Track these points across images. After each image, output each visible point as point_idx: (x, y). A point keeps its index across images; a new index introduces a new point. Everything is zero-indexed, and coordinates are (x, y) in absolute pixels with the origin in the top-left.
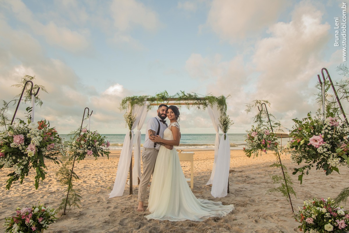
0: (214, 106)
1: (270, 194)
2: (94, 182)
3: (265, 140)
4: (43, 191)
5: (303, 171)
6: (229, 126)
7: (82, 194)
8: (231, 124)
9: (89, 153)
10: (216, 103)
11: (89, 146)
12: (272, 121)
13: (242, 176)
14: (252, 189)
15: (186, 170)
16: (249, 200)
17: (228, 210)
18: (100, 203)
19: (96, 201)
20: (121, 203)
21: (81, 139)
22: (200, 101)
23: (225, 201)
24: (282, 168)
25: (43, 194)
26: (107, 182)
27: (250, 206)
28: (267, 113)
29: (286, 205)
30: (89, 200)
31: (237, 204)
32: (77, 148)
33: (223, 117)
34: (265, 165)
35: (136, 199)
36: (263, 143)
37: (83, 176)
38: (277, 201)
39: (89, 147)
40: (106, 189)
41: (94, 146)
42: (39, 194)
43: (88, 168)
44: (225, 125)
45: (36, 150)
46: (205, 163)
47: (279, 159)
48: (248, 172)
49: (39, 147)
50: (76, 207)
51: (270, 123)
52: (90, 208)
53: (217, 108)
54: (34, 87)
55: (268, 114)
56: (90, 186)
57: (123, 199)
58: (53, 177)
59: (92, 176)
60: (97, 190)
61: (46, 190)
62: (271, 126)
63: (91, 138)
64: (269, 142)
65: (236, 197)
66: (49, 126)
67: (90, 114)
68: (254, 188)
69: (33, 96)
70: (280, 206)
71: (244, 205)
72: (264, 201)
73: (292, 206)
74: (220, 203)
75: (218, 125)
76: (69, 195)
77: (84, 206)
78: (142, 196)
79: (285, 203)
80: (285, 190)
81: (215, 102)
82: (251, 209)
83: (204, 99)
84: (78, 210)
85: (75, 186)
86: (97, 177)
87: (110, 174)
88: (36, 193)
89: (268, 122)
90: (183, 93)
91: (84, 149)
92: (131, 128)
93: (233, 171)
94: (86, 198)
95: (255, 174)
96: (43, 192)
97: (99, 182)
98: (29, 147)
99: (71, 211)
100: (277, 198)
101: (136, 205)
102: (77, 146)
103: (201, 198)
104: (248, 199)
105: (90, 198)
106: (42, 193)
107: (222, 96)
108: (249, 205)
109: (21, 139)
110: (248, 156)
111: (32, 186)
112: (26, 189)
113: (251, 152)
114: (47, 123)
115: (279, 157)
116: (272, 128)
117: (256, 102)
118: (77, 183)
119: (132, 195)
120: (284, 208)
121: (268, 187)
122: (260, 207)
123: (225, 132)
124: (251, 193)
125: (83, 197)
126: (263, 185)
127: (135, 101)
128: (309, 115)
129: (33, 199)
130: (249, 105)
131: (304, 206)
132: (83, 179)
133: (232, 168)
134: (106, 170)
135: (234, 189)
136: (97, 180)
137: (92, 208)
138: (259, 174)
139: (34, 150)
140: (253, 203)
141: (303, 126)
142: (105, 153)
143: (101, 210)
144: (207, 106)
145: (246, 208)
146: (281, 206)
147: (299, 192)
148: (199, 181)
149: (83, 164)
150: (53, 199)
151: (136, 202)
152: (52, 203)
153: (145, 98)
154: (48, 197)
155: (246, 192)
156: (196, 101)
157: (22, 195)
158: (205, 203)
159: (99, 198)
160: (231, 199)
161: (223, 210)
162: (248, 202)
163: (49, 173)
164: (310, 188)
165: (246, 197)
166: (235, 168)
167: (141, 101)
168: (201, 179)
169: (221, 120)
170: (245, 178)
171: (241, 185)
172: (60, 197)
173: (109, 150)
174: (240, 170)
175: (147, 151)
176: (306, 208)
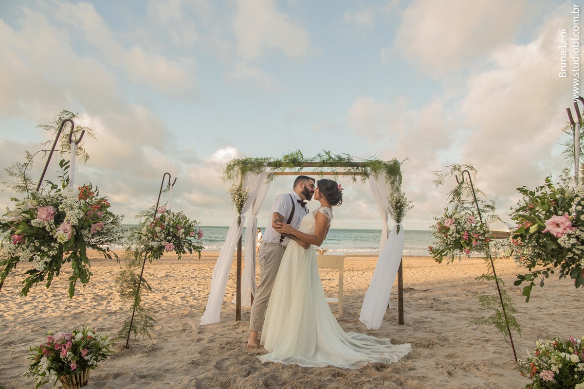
0: (380, 176)
1: (475, 329)
2: (179, 300)
3: (469, 233)
4: (98, 309)
5: (533, 280)
6: (405, 210)
7: (159, 318)
8: (408, 207)
9: (167, 247)
10: (384, 171)
11: (168, 235)
12: (481, 202)
13: (426, 299)
14: (443, 319)
15: (331, 285)
16: (438, 338)
17: (401, 352)
18: (187, 332)
19: (181, 328)
20: (221, 334)
21: (157, 223)
22: (357, 169)
23: (396, 338)
24: (497, 282)
25: (97, 315)
26: (200, 300)
27: (440, 347)
28: (471, 186)
29: (504, 349)
30: (169, 327)
31: (417, 344)
32: (149, 239)
33: (395, 195)
34: (467, 281)
35: (245, 328)
36: (465, 237)
37: (162, 290)
38: (487, 341)
39: (168, 238)
40: (199, 311)
41: (177, 236)
42: (91, 314)
43: (172, 276)
44: (398, 209)
45: (73, 233)
46: (364, 276)
47: (492, 268)
48: (437, 293)
49: (77, 228)
50: (146, 337)
51: (477, 204)
52: (169, 340)
53: (385, 179)
54: (75, 129)
55: (473, 189)
56: (173, 306)
57: (224, 327)
58: (115, 289)
59: (177, 290)
60: (184, 312)
61: (102, 308)
62: (478, 210)
63: (172, 222)
64: (475, 236)
65: (415, 331)
66: (97, 195)
67: (172, 183)
68: (446, 318)
69: (73, 145)
70: (492, 349)
71: (429, 345)
72: (465, 341)
73: (514, 350)
74: (387, 340)
75: (387, 209)
76: (136, 316)
77: (160, 337)
78: (255, 323)
79: (502, 346)
80: (501, 321)
81: (383, 169)
82: (441, 353)
83: (364, 165)
84: (149, 343)
85: (148, 304)
86: (185, 292)
87: (207, 288)
88: (86, 312)
89: (473, 204)
90: (328, 153)
91: (161, 240)
92: (240, 211)
93: (412, 289)
94: (165, 323)
95: (448, 295)
96: (97, 311)
97: (188, 299)
98: (61, 227)
99: (139, 343)
100: (487, 337)
101: (245, 337)
102: (150, 235)
103: (355, 331)
104: (435, 335)
105: (171, 325)
106: (95, 312)
107: (395, 161)
108: (438, 346)
109: (49, 213)
110: (437, 260)
111: (81, 301)
112: (71, 306)
113: (443, 254)
114: (93, 190)
115: (492, 264)
116: (479, 214)
117: (452, 167)
118: (152, 300)
119: (240, 322)
120: (500, 353)
121: (471, 318)
122: (458, 350)
123: (398, 221)
124: (442, 326)
125: (160, 322)
126: (463, 314)
127: (247, 166)
128: (547, 180)
129: (80, 321)
130: (439, 173)
131: (537, 350)
132: (163, 293)
133: (409, 284)
134: (200, 281)
135: (412, 318)
136: (184, 297)
137: (172, 340)
138: (456, 296)
139: (69, 233)
140: (444, 343)
141: (537, 201)
142: (195, 248)
143: (186, 343)
144: (368, 177)
145: (432, 351)
146: (494, 350)
147: (526, 327)
148: (353, 304)
149: (165, 271)
150: (112, 323)
151: (245, 334)
152: (109, 329)
153: (264, 162)
154: (104, 319)
155: (433, 325)
156: (350, 168)
157: (64, 315)
158: (362, 340)
159: (186, 324)
160: (407, 335)
161: (392, 352)
162: (436, 341)
163: (110, 283)
164: (547, 322)
165: (433, 332)
166: (415, 285)
167: (258, 166)
168: (356, 301)
169: (392, 200)
170: (432, 301)
171: (424, 313)
172: (123, 320)
173: (201, 243)
174: (424, 288)
175: (267, 247)
176: (540, 354)
